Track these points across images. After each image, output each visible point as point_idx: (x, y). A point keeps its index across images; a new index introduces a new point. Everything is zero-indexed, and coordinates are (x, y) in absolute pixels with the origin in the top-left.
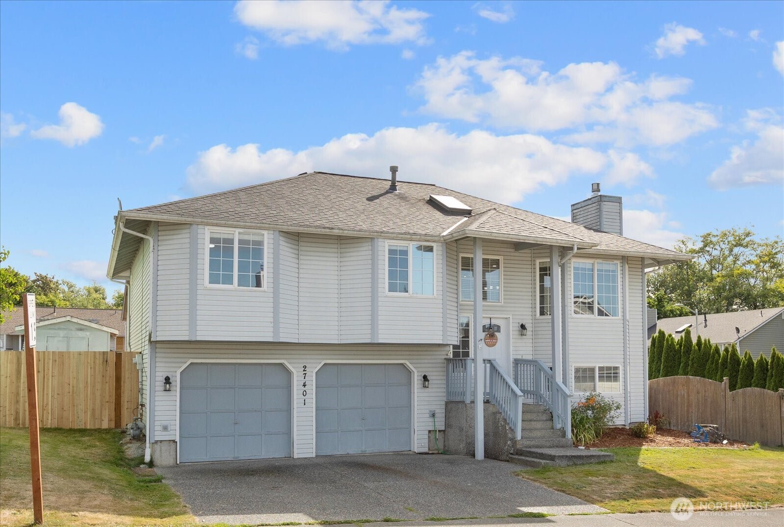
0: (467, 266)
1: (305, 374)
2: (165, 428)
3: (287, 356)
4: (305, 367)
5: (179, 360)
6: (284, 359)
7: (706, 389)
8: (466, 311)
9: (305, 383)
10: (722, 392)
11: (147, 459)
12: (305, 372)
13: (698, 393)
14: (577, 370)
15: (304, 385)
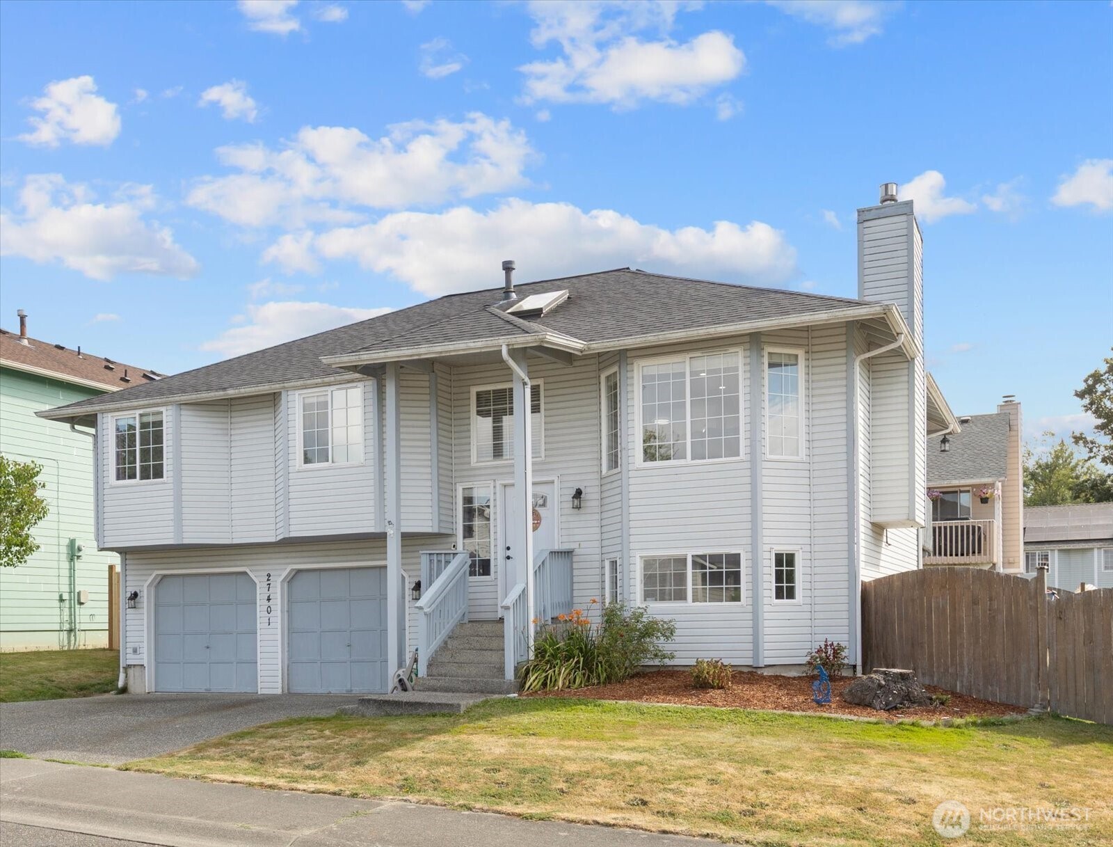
0: (502, 404)
1: (269, 584)
2: (135, 651)
3: (249, 562)
4: (269, 575)
5: (145, 572)
6: (246, 566)
7: (994, 594)
8: (483, 478)
9: (269, 597)
10: (1030, 599)
11: (120, 684)
12: (269, 582)
13: (975, 602)
14: (648, 563)
15: (269, 600)
